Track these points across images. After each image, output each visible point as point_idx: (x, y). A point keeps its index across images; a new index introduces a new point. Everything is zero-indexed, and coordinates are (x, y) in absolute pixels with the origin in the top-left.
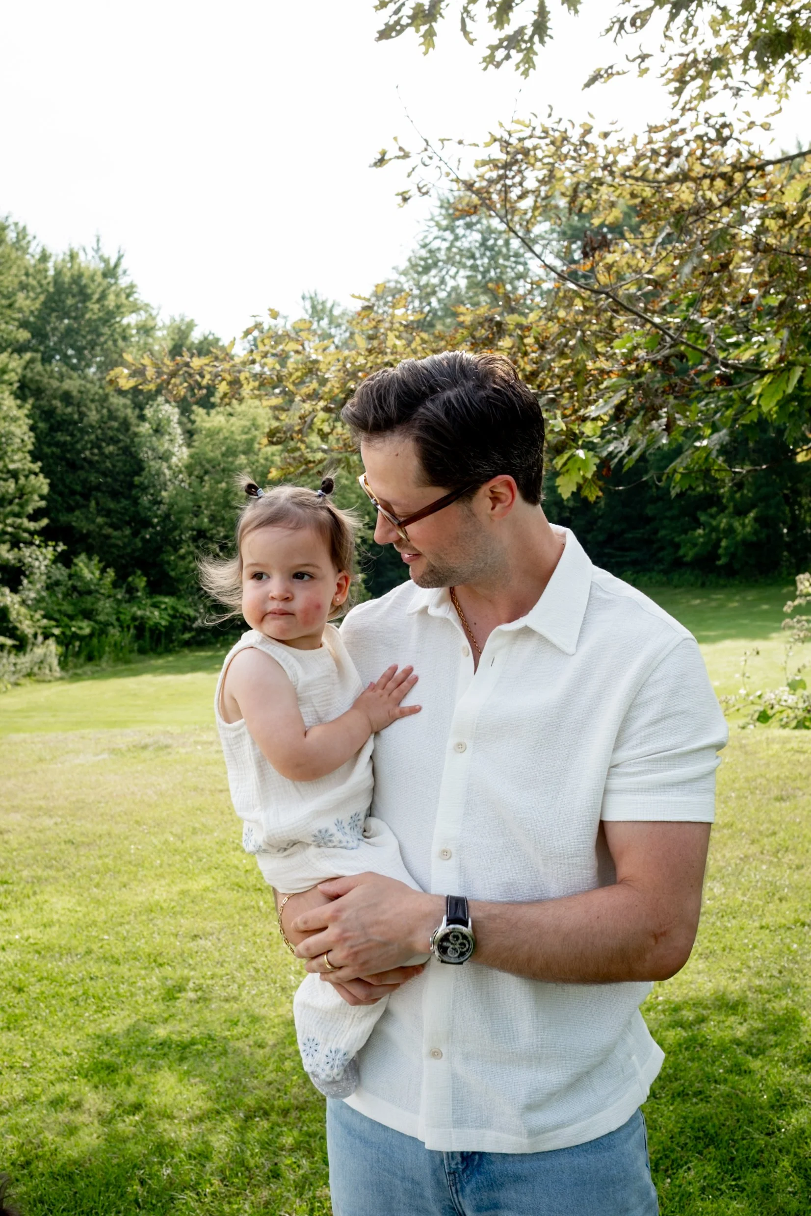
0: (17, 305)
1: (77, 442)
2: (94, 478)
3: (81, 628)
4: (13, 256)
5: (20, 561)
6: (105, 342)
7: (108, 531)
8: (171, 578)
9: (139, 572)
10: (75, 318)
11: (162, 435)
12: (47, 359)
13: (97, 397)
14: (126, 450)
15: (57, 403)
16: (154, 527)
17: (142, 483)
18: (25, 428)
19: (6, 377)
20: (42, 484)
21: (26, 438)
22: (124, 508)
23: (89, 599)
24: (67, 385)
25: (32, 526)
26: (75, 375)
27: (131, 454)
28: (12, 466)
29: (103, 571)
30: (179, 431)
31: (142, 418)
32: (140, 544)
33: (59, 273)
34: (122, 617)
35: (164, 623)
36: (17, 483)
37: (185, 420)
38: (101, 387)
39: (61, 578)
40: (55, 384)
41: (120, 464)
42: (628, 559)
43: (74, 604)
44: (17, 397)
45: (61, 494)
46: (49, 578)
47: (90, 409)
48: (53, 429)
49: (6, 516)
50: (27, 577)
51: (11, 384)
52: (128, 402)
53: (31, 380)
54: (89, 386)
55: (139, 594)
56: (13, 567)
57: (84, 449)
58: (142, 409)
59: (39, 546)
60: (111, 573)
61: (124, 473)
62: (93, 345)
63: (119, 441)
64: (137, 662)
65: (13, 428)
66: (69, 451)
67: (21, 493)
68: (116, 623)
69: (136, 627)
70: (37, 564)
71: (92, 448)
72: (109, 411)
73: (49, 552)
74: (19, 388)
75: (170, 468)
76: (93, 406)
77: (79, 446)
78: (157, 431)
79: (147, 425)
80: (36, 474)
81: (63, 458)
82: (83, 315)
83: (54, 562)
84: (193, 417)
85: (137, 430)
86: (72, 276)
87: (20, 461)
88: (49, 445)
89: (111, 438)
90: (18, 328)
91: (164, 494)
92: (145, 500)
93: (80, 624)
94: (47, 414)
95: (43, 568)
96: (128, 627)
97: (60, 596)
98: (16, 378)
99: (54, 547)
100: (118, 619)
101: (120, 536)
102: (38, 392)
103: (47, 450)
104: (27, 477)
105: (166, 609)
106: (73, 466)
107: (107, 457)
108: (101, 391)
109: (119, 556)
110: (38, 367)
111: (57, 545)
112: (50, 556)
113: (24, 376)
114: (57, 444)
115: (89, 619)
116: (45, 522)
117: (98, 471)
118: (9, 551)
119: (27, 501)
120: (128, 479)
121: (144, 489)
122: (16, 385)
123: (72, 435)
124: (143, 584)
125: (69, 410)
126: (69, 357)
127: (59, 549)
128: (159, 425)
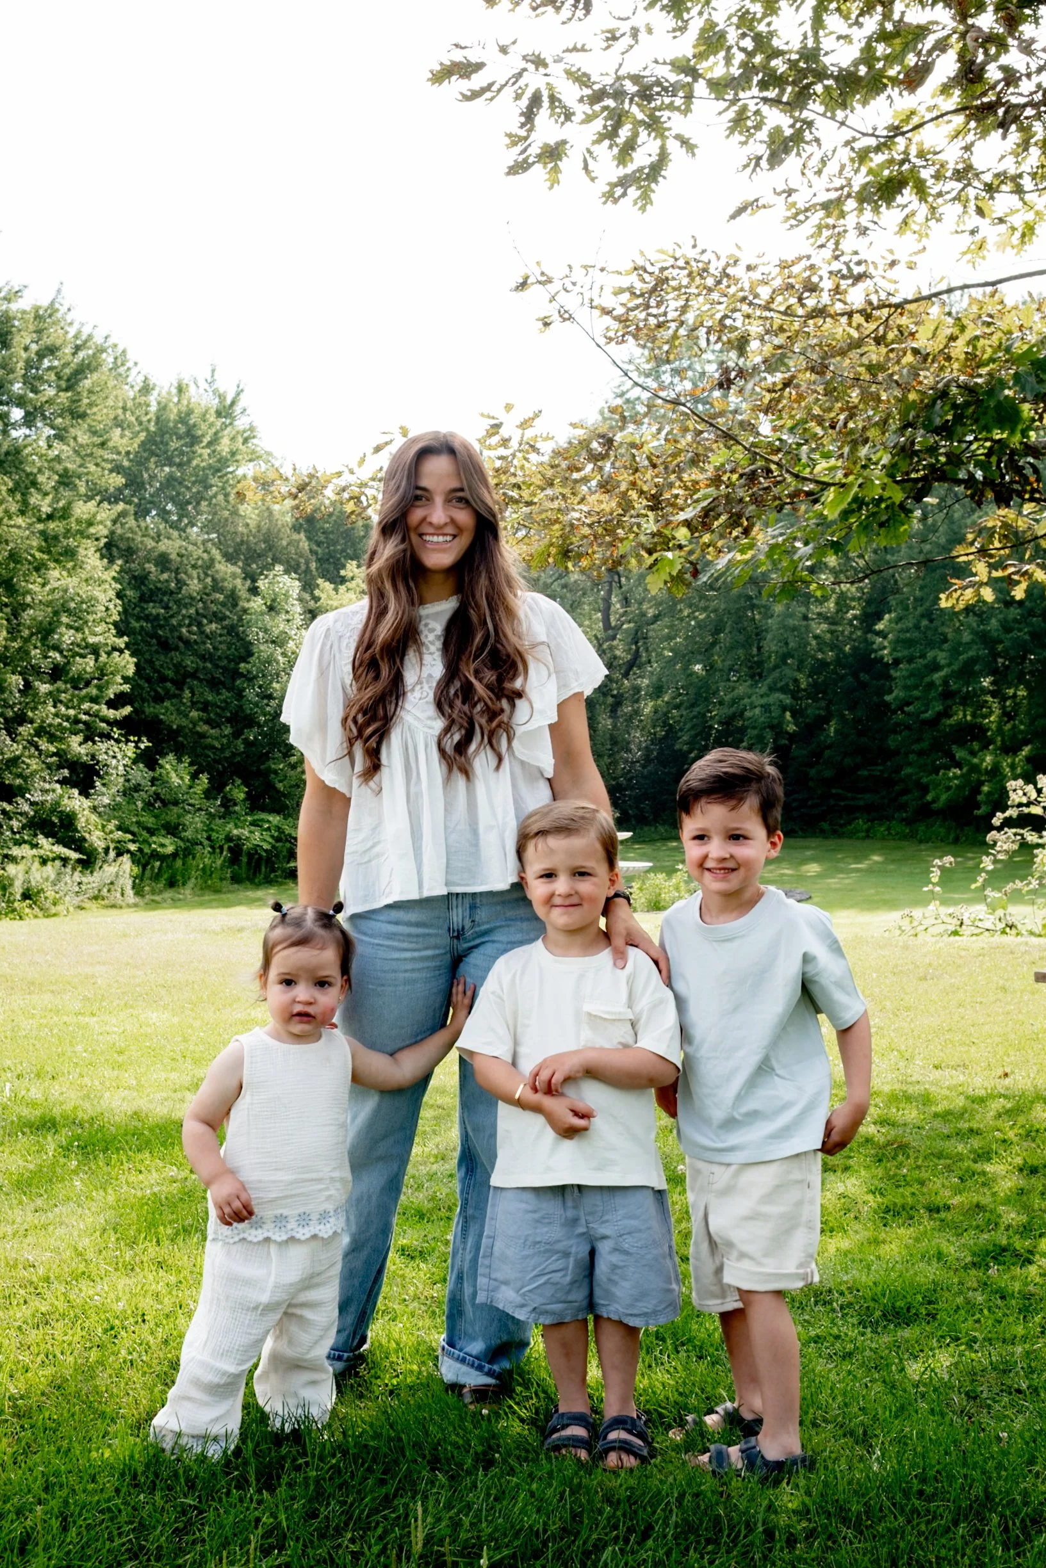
0: (111, 444)
1: (172, 616)
2: (190, 662)
3: (162, 845)
4: (111, 384)
5: (93, 757)
6: (215, 496)
7: (203, 728)
8: (278, 791)
9: (239, 782)
10: (180, 465)
11: (278, 613)
12: (141, 512)
13: (200, 562)
14: (232, 630)
15: (151, 567)
16: (259, 726)
17: (249, 672)
18: (112, 594)
19: (92, 530)
20: (127, 663)
21: (111, 606)
22: (225, 701)
23: (175, 809)
24: (164, 546)
25: (111, 714)
26: (175, 534)
27: (237, 634)
28: (92, 640)
29: (194, 776)
30: (298, 609)
31: (254, 591)
32: (242, 748)
33: (163, 408)
34: (214, 835)
35: (266, 846)
36: (96, 660)
37: (307, 596)
38: (205, 551)
39: (143, 782)
40: (150, 544)
41: (224, 647)
42: (861, 803)
43: (156, 817)
44: (102, 557)
45: (148, 680)
46: (128, 781)
47: (190, 577)
48: (142, 599)
49: (82, 700)
50: (99, 776)
51: (97, 539)
52: (239, 571)
53: (121, 537)
54: (191, 547)
55: (237, 808)
56: (85, 766)
57: (180, 626)
58: (254, 581)
59: (118, 741)
60: (204, 778)
61: (227, 657)
62: (198, 499)
63: (224, 618)
64: (230, 892)
65: (97, 593)
66: (161, 627)
67: (102, 672)
68: (206, 842)
69: (230, 848)
70: (114, 762)
71: (190, 625)
72: (214, 580)
73: (130, 750)
74: (106, 544)
75: (284, 654)
76: (194, 573)
77: (174, 622)
78: (271, 608)
79: (259, 600)
80: (121, 651)
81: (154, 635)
82: (189, 461)
83: (135, 762)
84: (317, 592)
85: (246, 605)
86: (180, 412)
87: (102, 634)
88: (138, 619)
89: (215, 614)
90: (111, 471)
91: (275, 685)
92: (251, 694)
93: (163, 840)
94: (138, 580)
95: (121, 768)
96: (221, 848)
97: (140, 804)
98: (105, 532)
99: (136, 742)
100: (209, 838)
101: (217, 736)
102: (129, 553)
103: (135, 624)
104: (109, 654)
105: (269, 829)
106: (165, 646)
107: (207, 637)
108: (205, 556)
109: (214, 760)
110: (131, 522)
111: (139, 740)
112: (130, 754)
113: (112, 533)
114: (147, 618)
115: (174, 835)
116: (127, 710)
117: (195, 653)
118: (80, 744)
119: (108, 682)
120: (232, 665)
121: (250, 679)
122: (104, 541)
123: (167, 608)
124: (242, 796)
125: (165, 576)
126: (169, 513)
127: (142, 746)
128: (274, 600)
